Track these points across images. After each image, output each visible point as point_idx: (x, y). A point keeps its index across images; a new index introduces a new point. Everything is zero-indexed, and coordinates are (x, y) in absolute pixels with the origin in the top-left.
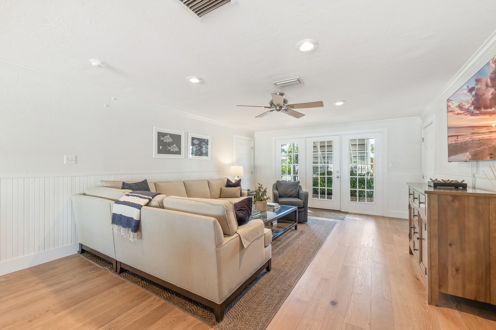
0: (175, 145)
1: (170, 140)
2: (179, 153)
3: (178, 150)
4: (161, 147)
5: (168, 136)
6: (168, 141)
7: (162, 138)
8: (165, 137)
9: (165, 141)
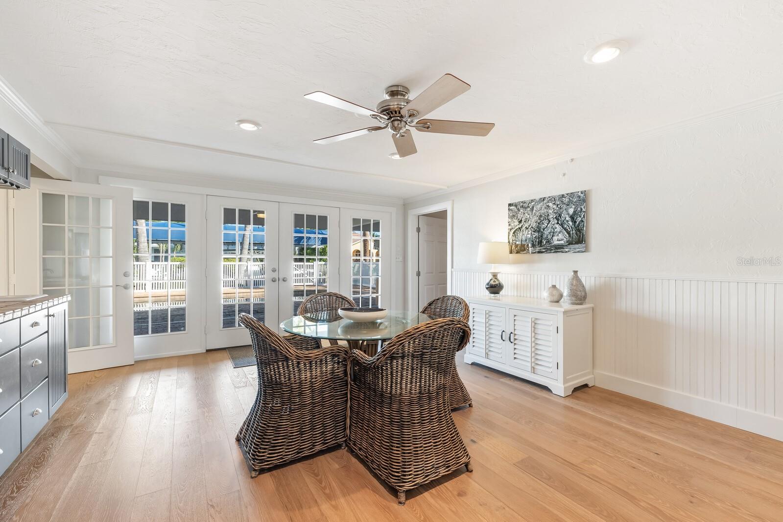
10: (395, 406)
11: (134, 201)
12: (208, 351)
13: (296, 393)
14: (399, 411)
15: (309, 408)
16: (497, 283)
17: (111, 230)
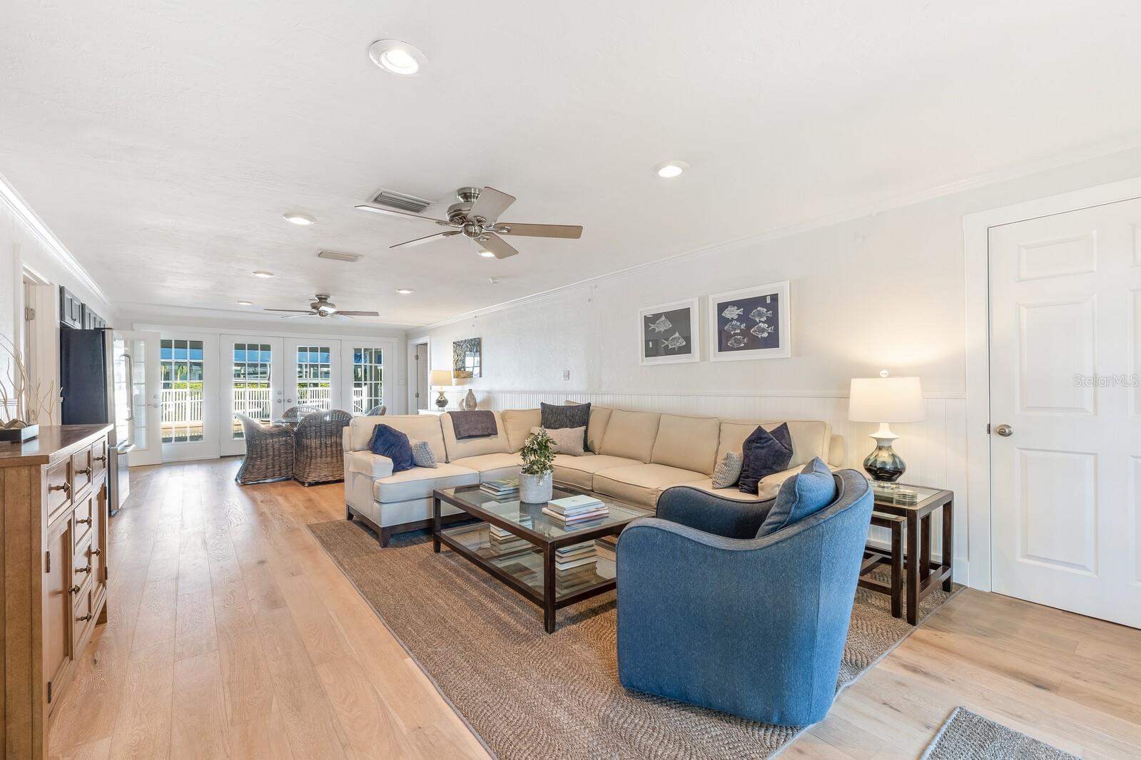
0: (677, 335)
1: (669, 325)
2: (686, 349)
3: (684, 343)
4: (651, 343)
5: (663, 318)
6: (662, 329)
7: (653, 326)
8: (658, 322)
9: (657, 330)
10: (309, 450)
11: (162, 340)
12: (221, 457)
13: (264, 449)
14: (311, 452)
15: (271, 457)
16: (443, 399)
17: (143, 364)
